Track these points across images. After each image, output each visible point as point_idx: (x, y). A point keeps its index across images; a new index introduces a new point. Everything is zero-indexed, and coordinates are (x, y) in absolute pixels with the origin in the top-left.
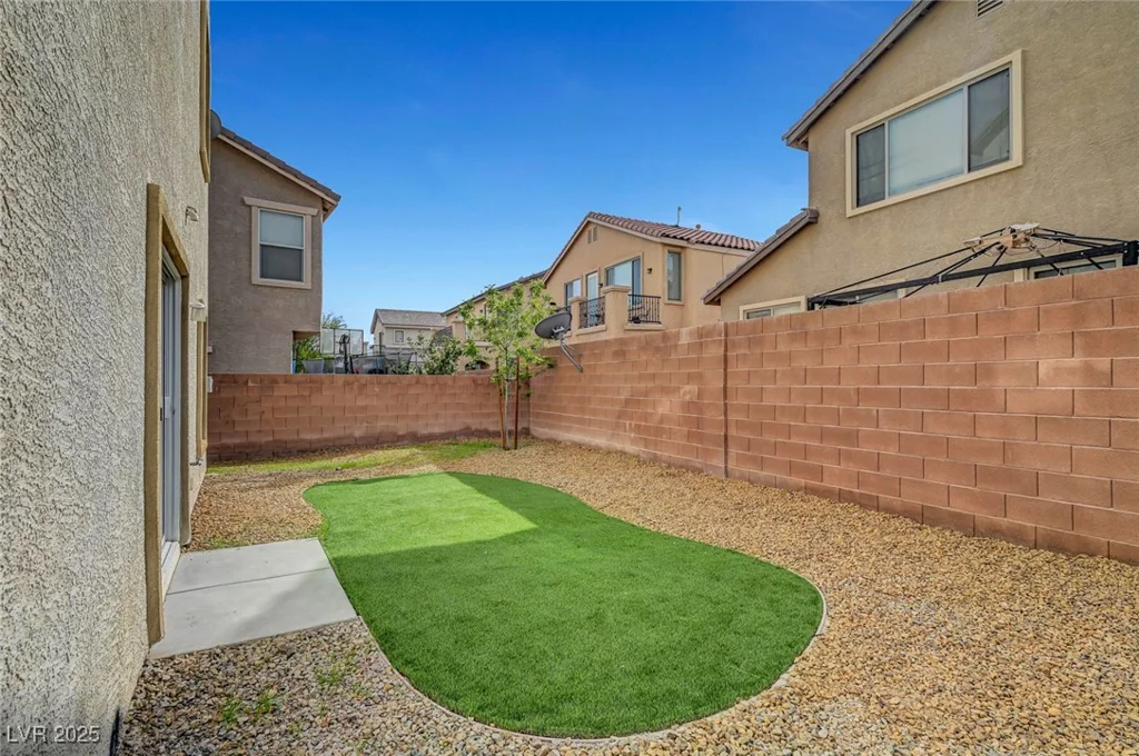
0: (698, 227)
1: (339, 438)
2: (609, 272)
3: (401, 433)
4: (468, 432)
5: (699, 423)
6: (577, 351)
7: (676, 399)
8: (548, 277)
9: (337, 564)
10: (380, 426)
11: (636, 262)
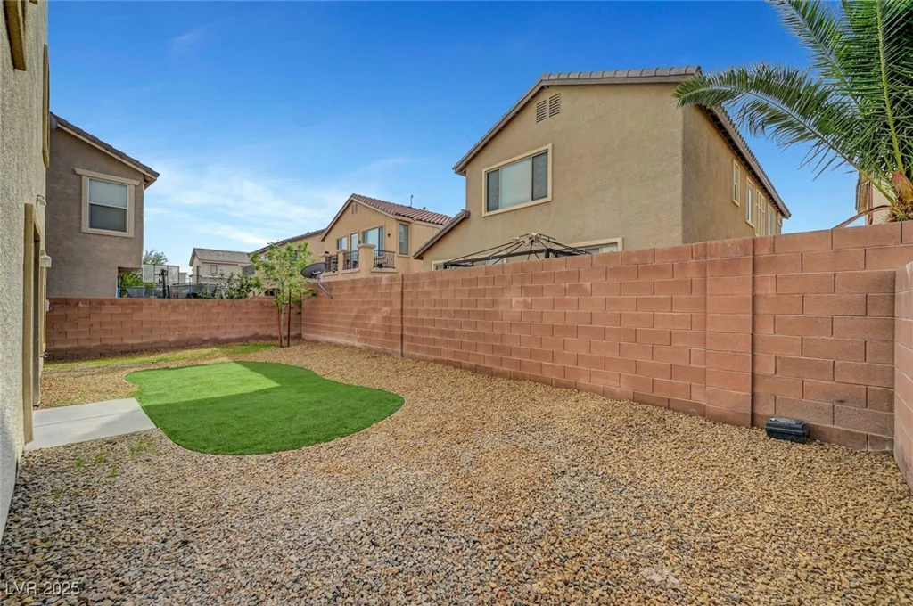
0: (425, 208)
1: (158, 343)
2: (364, 234)
3: (205, 338)
4: (257, 337)
5: (390, 328)
6: (329, 286)
7: (379, 315)
8: (324, 235)
9: (147, 409)
10: (189, 334)
11: (380, 228)
